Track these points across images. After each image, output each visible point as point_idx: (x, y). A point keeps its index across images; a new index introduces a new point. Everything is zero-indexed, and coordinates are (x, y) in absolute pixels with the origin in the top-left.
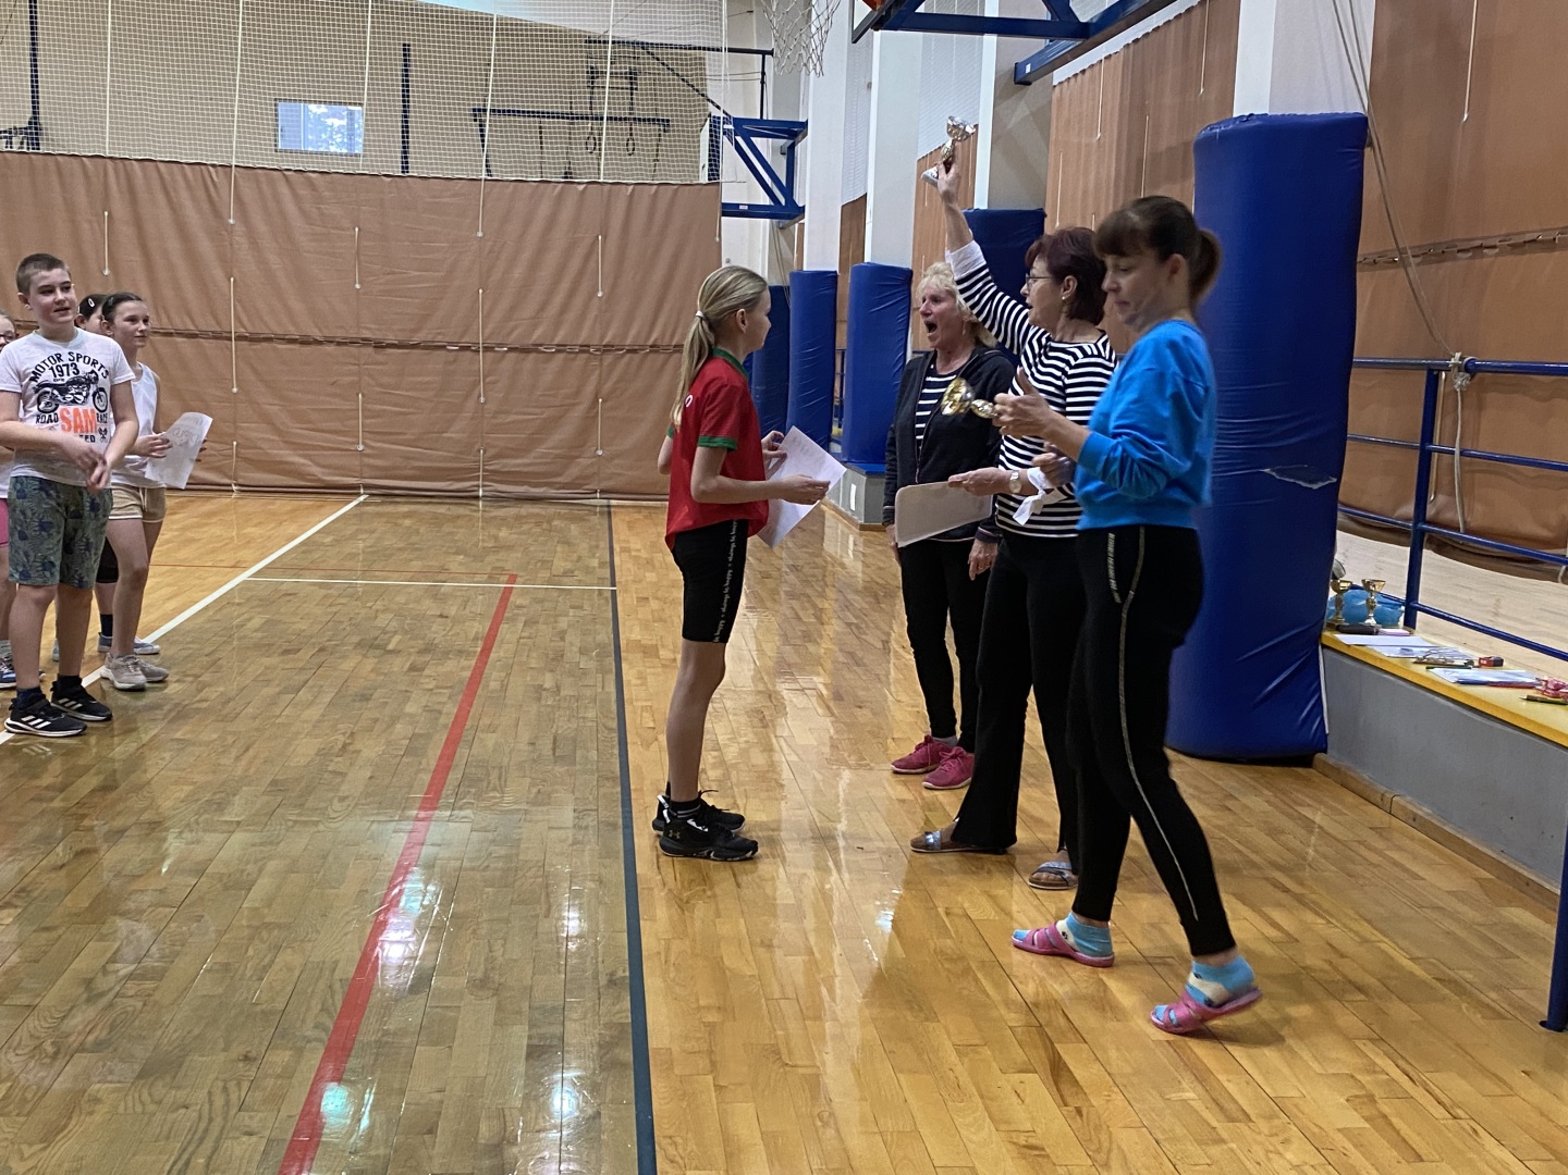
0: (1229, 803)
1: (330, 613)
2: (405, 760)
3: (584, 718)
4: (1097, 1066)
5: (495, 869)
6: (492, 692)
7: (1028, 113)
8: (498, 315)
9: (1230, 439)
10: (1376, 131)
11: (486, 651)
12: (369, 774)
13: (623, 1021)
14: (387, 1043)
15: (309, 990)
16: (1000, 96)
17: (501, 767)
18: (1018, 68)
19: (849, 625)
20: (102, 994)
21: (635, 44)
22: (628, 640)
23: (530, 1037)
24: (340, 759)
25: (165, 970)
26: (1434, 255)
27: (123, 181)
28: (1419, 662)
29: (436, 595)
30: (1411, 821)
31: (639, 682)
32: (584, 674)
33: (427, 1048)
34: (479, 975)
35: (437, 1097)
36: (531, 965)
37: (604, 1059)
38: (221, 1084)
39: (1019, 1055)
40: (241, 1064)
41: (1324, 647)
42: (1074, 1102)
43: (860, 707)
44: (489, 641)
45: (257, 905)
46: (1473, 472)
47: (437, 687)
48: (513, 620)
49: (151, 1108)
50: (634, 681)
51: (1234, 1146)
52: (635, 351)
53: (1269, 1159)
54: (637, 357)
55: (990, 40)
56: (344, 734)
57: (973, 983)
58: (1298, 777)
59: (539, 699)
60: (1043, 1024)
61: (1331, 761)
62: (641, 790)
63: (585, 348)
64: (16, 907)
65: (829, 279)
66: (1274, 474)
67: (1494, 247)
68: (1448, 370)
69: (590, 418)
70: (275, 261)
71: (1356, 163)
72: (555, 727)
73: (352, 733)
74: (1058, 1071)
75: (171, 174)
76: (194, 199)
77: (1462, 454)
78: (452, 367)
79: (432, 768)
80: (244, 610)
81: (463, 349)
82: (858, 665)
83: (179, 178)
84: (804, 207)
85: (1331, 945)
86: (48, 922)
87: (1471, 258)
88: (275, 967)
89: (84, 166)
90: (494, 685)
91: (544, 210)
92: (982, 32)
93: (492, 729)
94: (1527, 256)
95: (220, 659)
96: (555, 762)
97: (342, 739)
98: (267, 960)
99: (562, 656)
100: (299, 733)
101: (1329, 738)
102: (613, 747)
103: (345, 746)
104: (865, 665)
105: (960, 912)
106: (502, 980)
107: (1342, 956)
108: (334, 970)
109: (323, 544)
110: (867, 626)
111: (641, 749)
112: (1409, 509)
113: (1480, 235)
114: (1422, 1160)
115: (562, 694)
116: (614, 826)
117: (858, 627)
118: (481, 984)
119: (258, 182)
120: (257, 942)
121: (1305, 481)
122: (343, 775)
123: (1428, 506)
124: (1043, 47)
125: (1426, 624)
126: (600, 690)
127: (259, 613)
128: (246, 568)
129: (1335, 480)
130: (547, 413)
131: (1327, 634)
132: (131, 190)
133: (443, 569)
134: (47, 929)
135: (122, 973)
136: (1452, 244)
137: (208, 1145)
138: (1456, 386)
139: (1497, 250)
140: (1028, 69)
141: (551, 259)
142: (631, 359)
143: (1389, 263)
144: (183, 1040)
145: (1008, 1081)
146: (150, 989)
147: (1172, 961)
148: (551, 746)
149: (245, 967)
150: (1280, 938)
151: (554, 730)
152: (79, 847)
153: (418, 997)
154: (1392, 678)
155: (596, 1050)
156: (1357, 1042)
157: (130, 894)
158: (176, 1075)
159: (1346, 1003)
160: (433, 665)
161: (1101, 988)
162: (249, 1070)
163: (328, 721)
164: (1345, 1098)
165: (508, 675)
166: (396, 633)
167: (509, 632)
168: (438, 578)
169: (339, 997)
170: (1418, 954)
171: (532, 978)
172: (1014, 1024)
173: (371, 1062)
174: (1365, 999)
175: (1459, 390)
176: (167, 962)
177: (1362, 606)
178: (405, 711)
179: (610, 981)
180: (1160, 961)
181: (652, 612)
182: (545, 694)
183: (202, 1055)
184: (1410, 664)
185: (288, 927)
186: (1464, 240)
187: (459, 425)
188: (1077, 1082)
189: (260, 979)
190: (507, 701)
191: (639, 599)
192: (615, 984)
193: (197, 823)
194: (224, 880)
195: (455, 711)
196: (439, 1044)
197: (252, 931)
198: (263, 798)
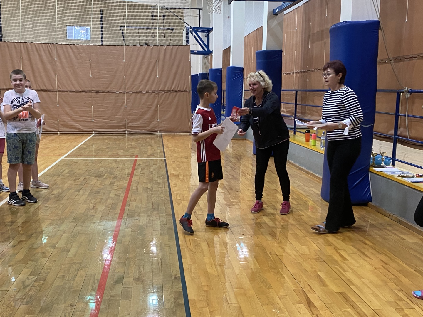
1: (87, 168)
2: (111, 211)
3: (160, 197)
4: (321, 301)
5: (139, 244)
6: (133, 190)
7: (277, 23)
8: (129, 83)
10: (382, 25)
11: (131, 178)
12: (101, 216)
13: (180, 290)
14: (112, 299)
15: (88, 283)
16: (269, 18)
17: (138, 213)
18: (274, 11)
19: (231, 167)
20: (28, 286)
21: (165, 8)
22: (170, 174)
24: (92, 211)
25: (46, 278)
26: (397, 60)
27: (26, 49)
28: (399, 176)
29: (116, 162)
30: (399, 222)
31: (174, 186)
32: (159, 184)
33: (123, 301)
34: (137, 277)
35: (128, 316)
36: (152, 273)
37: (176, 303)
38: (64, 314)
39: (297, 298)
40: (69, 307)
41: (370, 172)
42: (315, 313)
43: (237, 192)
44: (132, 175)
45: (71, 257)
46: (411, 121)
47: (118, 189)
48: (138, 168)
50: (173, 186)
52: (168, 92)
54: (168, 94)
55: (266, 3)
56: (93, 203)
57: (281, 276)
58: (365, 209)
59: (147, 191)
60: (303, 288)
61: (373, 204)
63: (154, 92)
65: (220, 71)
67: (416, 57)
68: (403, 92)
69: (156, 111)
70: (68, 70)
71: (377, 34)
72: (152, 200)
73: (95, 204)
74: (309, 303)
75: (39, 46)
76: (45, 53)
77: (408, 116)
78: (117, 98)
79: (119, 213)
80: (63, 167)
81: (120, 93)
83: (41, 47)
84: (212, 51)
85: (382, 261)
87: (409, 61)
88: (78, 276)
89: (15, 45)
90: (134, 188)
91: (142, 54)
93: (135, 201)
95: (57, 182)
96: (153, 210)
97: (92, 205)
98: (75, 274)
99: (152, 179)
100: (80, 204)
101: (372, 198)
102: (169, 205)
103: (94, 207)
105: (274, 253)
106: (144, 278)
107: (386, 264)
108: (95, 276)
109: (84, 148)
110: (237, 168)
111: (177, 206)
112: (392, 132)
113: (412, 54)
115: (154, 190)
116: (172, 229)
117: (234, 168)
118: (138, 280)
119: (63, 48)
120: (72, 268)
121: (364, 125)
122: (94, 216)
123: (398, 131)
124: (281, 5)
125: (398, 165)
126: (164, 188)
127: (67, 168)
128: (63, 155)
129: (372, 124)
130: (144, 110)
131: (371, 168)
132: (28, 52)
133: (118, 154)
135: (34, 279)
136: (403, 57)
138: (406, 97)
140: (277, 11)
141: (144, 67)
143: (385, 62)
144: (52, 300)
145: (295, 307)
146: (41, 284)
147: (337, 267)
148: (152, 205)
149: (69, 276)
150: (367, 259)
151: (152, 201)
152: (19, 240)
153: (120, 284)
154: (391, 181)
155: (173, 300)
156: (394, 291)
157: (35, 254)
158: (50, 312)
159: (390, 279)
160: (117, 182)
161: (318, 276)
162: (72, 309)
163: (88, 200)
164: (395, 309)
165: (138, 185)
166: (106, 173)
167: (137, 172)
168: (116, 157)
169: (97, 285)
170: (407, 263)
171: (152, 277)
172: (294, 288)
173: (107, 306)
174: (395, 277)
175: (407, 98)
176: (46, 275)
177: (380, 160)
178: (110, 196)
179: (175, 278)
180: (334, 267)
181: (176, 165)
182: (148, 190)
183: (58, 305)
184: (396, 176)
185: (81, 263)
186: (406, 56)
187: (119, 114)
188: (315, 306)
189: (74, 280)
190: (138, 193)
191: (172, 161)
192: (177, 279)
193: (53, 232)
194: (62, 249)
195: (124, 196)
196: (127, 300)
197: (70, 265)
198: (71, 224)
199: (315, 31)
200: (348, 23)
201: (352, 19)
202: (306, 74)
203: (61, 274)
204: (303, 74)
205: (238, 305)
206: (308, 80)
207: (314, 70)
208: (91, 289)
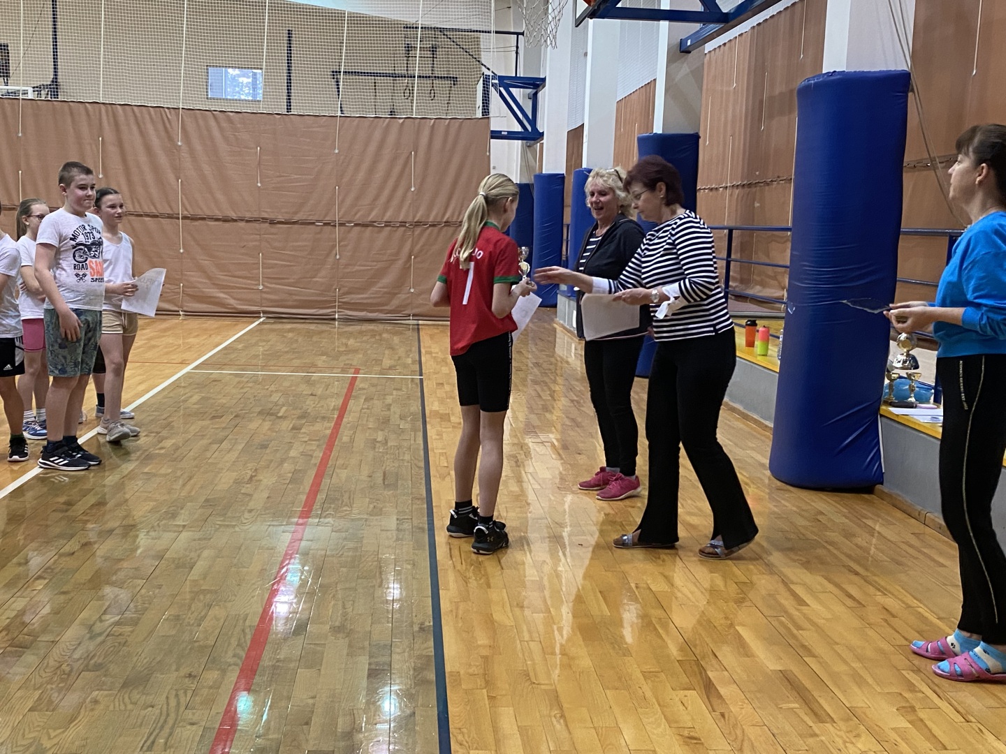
0: (819, 517)
1: (241, 393)
2: (290, 486)
3: (402, 460)
4: (735, 686)
5: (348, 556)
6: (344, 443)
7: (688, 70)
8: (349, 201)
9: (821, 281)
10: (916, 81)
11: (341, 417)
12: (267, 495)
13: (429, 654)
14: (278, 666)
15: (230, 633)
16: (670, 61)
17: (350, 492)
18: (682, 42)
19: (572, 401)
20: (100, 634)
21: (436, 29)
22: (431, 412)
23: (370, 664)
24: (248, 485)
25: (139, 619)
27: (111, 119)
29: (308, 381)
30: (939, 530)
31: (438, 437)
32: (402, 432)
33: (304, 670)
34: (337, 624)
35: (311, 701)
36: (370, 618)
37: (417, 679)
38: (174, 693)
39: (684, 679)
40: (187, 680)
41: (881, 416)
42: (720, 709)
43: (579, 454)
44: (343, 410)
45: (197, 578)
47: (310, 440)
48: (357, 397)
49: (130, 707)
50: (435, 437)
51: (823, 738)
52: (434, 226)
53: (846, 747)
54: (436, 229)
55: (664, 24)
56: (251, 469)
57: (653, 632)
58: (867, 501)
59: (375, 448)
60: (699, 658)
61: (886, 491)
62: (440, 506)
63: (403, 224)
64: (45, 579)
65: (558, 179)
69: (406, 269)
70: (207, 170)
71: (903, 103)
72: (384, 465)
73: (256, 470)
74: (709, 688)
75: (141, 113)
76: (156, 130)
78: (319, 236)
79: (307, 491)
80: (187, 390)
81: (325, 224)
82: (578, 427)
83: (147, 116)
84: (543, 132)
85: (886, 609)
86: (65, 589)
88: (208, 618)
89: (86, 109)
90: (345, 439)
91: (377, 135)
92: (658, 19)
93: (344, 467)
95: (172, 422)
96: (385, 488)
97: (250, 473)
98: (203, 614)
99: (389, 420)
100: (222, 469)
101: (884, 475)
102: (421, 479)
103: (252, 477)
104: (583, 427)
105: (645, 586)
106: (352, 627)
107: (894, 616)
108: (246, 620)
109: (237, 349)
110: (584, 402)
111: (439, 481)
114: (946, 749)
115: (389, 444)
116: (422, 529)
117: (578, 402)
118: (338, 630)
119: (196, 118)
120: (196, 601)
121: (870, 308)
122: (250, 495)
124: (698, 29)
126: (412, 442)
127: (197, 392)
128: (189, 364)
130: (379, 265)
131: (883, 407)
132: (117, 124)
133: (315, 366)
134: (64, 593)
135: (112, 621)
137: (167, 730)
140: (689, 43)
141: (382, 167)
142: (432, 231)
143: (924, 167)
144: (150, 664)
145: (677, 695)
146: (129, 631)
147: (783, 618)
148: (382, 478)
149: (189, 618)
150: (854, 605)
151: (384, 468)
152: (84, 541)
153: (298, 637)
155: (411, 672)
156: (902, 671)
157: (116, 571)
158: (145, 687)
159: (896, 647)
160: (307, 426)
161: (737, 636)
162: (192, 683)
163: (241, 461)
164: (896, 708)
165: (354, 433)
166: (284, 405)
167: (355, 405)
168: (310, 371)
169: (249, 637)
170: (943, 615)
171: (371, 626)
172: (680, 659)
176: (140, 614)
177: (906, 389)
178: (290, 455)
179: (420, 628)
180: (774, 619)
181: (446, 392)
182: (378, 445)
183: (162, 674)
185: (216, 592)
187: (323, 273)
188: (721, 696)
189: (199, 625)
190: (354, 449)
191: (438, 384)
192: (424, 631)
194: (176, 562)
195: (321, 455)
196: (312, 667)
197: (193, 595)
198: (200, 510)
199: (777, 92)
200: (836, 75)
201: (848, 67)
202: (754, 190)
203: (171, 612)
204: (747, 190)
205: (553, 687)
206: (758, 205)
207: (772, 181)
208: (236, 644)
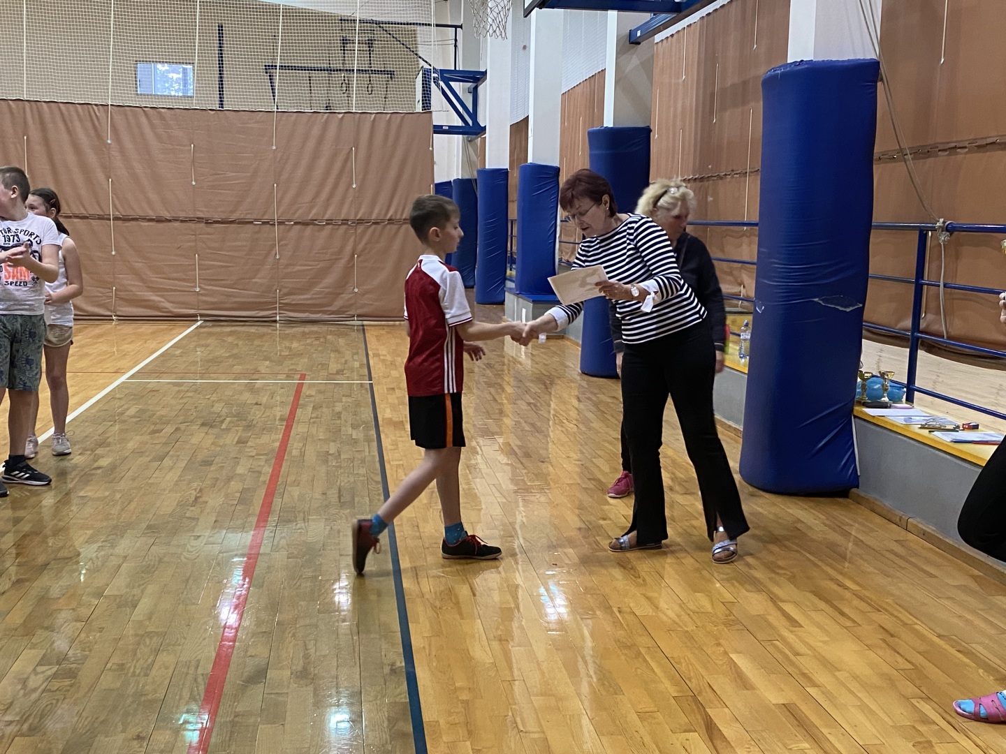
1: (181, 404)
2: (239, 507)
3: (357, 474)
4: (738, 725)
5: (306, 587)
6: (294, 457)
7: (638, 62)
8: (287, 200)
9: (794, 279)
11: (288, 428)
12: (214, 519)
13: (403, 700)
14: (238, 722)
15: (181, 683)
16: (620, 52)
17: (304, 513)
18: (632, 33)
19: (529, 404)
20: (34, 690)
21: (372, 22)
22: (383, 419)
24: (193, 508)
25: (78, 670)
26: (922, 153)
27: (37, 116)
28: (923, 427)
29: (252, 389)
30: (921, 535)
31: (393, 447)
32: (356, 442)
33: (266, 726)
34: (300, 668)
36: (335, 659)
37: (393, 731)
39: (683, 719)
40: (135, 742)
41: (855, 417)
43: (543, 462)
44: (290, 421)
45: (141, 619)
46: (953, 299)
47: (257, 454)
48: (304, 406)
50: (390, 447)
52: (376, 223)
54: (379, 227)
55: (613, 14)
56: (195, 490)
57: (644, 664)
58: (841, 505)
59: (327, 461)
60: (696, 693)
61: (862, 494)
62: (401, 525)
63: (345, 221)
65: (503, 174)
66: (821, 302)
67: (965, 147)
68: (933, 229)
69: (349, 268)
70: (139, 168)
71: (871, 93)
72: (339, 481)
73: (201, 490)
74: (711, 730)
75: (68, 111)
76: (84, 127)
77: (945, 286)
78: (257, 235)
79: (257, 512)
80: (123, 402)
81: (264, 223)
83: (73, 113)
84: (485, 126)
85: (883, 628)
87: (948, 155)
88: (156, 666)
89: (9, 105)
90: (295, 452)
91: (316, 131)
92: (606, 10)
93: (297, 483)
94: (988, 153)
95: (108, 437)
96: (340, 507)
97: (194, 493)
98: (150, 660)
99: (340, 430)
100: (164, 490)
101: (860, 478)
102: (379, 495)
103: (196, 498)
104: (543, 432)
105: (628, 610)
106: (316, 672)
107: (892, 636)
108: (198, 666)
109: (174, 356)
110: (541, 405)
112: (908, 323)
113: (954, 139)
115: (342, 457)
117: (535, 406)
118: (300, 675)
119: (126, 115)
120: (142, 646)
121: (842, 306)
122: (196, 519)
123: (921, 321)
124: (649, 19)
125: (920, 399)
126: (367, 454)
127: (136, 404)
128: (124, 373)
129: (861, 305)
130: (321, 265)
131: (858, 410)
132: (42, 123)
133: (257, 371)
135: (49, 673)
136: (934, 146)
138: (940, 241)
139: (967, 150)
140: (639, 34)
141: (322, 163)
142: (374, 231)
143: (890, 159)
144: (93, 724)
145: (677, 739)
146: (68, 686)
147: (777, 642)
148: (337, 495)
149: (135, 667)
150: (849, 624)
151: (338, 483)
152: (15, 578)
153: (258, 685)
154: (905, 439)
155: (386, 724)
156: (912, 700)
157: (51, 614)
159: (901, 672)
160: (254, 438)
161: (732, 665)
162: (141, 747)
163: (184, 480)
164: (912, 744)
165: (305, 445)
166: (227, 417)
167: (303, 414)
168: (254, 377)
169: (202, 688)
170: (943, 633)
171: (337, 669)
172: (675, 694)
173: (227, 738)
174: (913, 668)
175: (942, 244)
176: (80, 664)
177: (879, 388)
178: (237, 472)
179: (391, 670)
180: (769, 643)
181: (398, 398)
182: (330, 457)
183: (106, 736)
184: (916, 428)
185: (164, 635)
186: (942, 143)
187: (262, 274)
188: (725, 737)
189: (146, 675)
190: (305, 464)
191: (388, 389)
192: (395, 673)
193: (97, 558)
194: (118, 601)
195: (270, 471)
196: (274, 723)
197: (137, 639)
198: (141, 538)
199: (729, 82)
200: (805, 64)
201: (815, 55)
202: (706, 183)
203: (115, 660)
204: (698, 184)
205: (542, 735)
206: (711, 199)
207: (726, 175)
208: (188, 696)
